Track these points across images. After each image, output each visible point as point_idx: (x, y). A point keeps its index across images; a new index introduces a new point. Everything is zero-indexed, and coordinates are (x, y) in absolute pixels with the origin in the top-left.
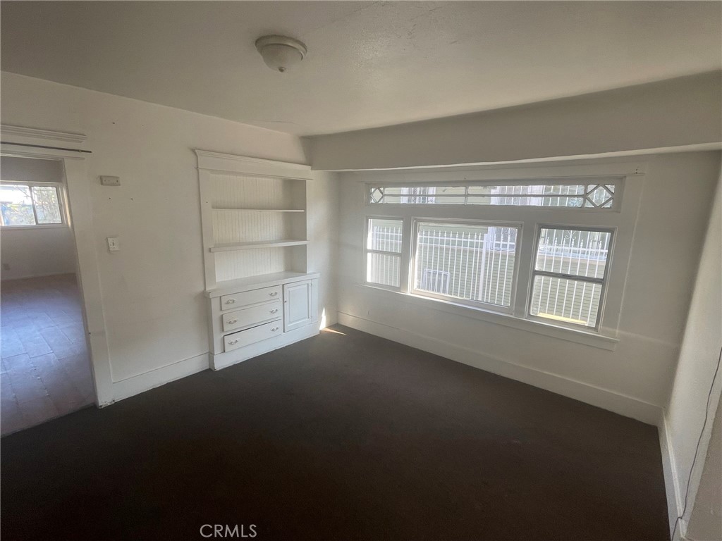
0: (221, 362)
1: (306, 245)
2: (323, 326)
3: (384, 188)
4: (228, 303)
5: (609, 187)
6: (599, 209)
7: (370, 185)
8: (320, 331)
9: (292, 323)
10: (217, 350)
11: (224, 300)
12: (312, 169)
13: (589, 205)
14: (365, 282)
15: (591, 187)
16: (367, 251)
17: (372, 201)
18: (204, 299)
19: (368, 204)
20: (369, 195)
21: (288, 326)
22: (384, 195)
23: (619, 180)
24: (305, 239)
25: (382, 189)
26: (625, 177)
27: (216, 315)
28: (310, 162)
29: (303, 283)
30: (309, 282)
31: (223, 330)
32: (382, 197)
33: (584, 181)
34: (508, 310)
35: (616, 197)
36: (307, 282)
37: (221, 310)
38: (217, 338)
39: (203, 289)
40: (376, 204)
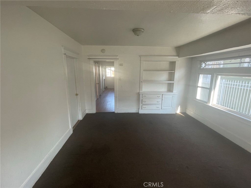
0: (141, 112)
1: (174, 83)
2: (178, 111)
3: (207, 62)
4: (144, 96)
7: (202, 61)
8: (176, 113)
9: (164, 107)
10: (140, 108)
11: (143, 95)
12: (179, 57)
14: (196, 99)
16: (198, 87)
17: (202, 68)
18: (139, 94)
19: (200, 69)
20: (201, 65)
21: (163, 107)
22: (206, 65)
24: (174, 81)
25: (205, 63)
27: (141, 99)
28: (178, 55)
29: (171, 95)
30: (173, 95)
31: (142, 103)
36: (172, 95)
38: (141, 105)
39: (139, 92)
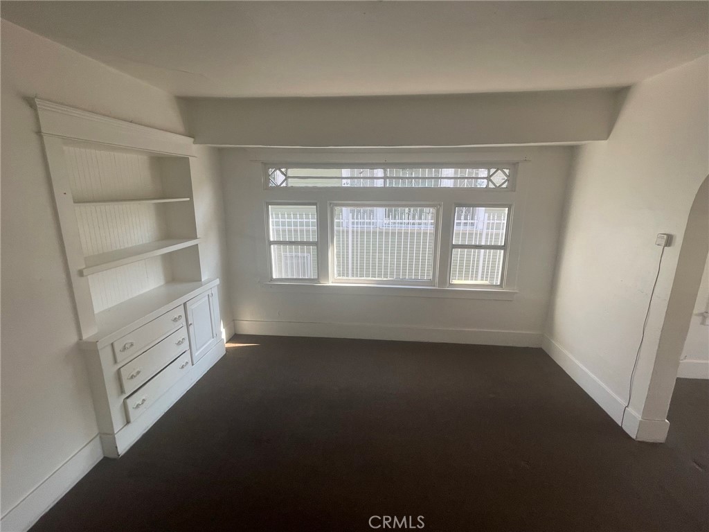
0: (125, 440)
2: (225, 341)
3: (286, 169)
5: (505, 170)
6: (498, 189)
7: (267, 165)
8: (226, 349)
9: (198, 350)
10: (118, 425)
12: (195, 143)
13: (491, 186)
14: (272, 279)
15: (493, 171)
16: (271, 243)
17: (272, 185)
19: (267, 188)
20: (267, 177)
21: (195, 355)
22: (287, 178)
23: (513, 166)
24: (195, 237)
25: (283, 170)
26: (518, 163)
29: (203, 295)
30: (210, 293)
31: (123, 392)
32: (285, 180)
33: (487, 165)
34: (431, 282)
35: (511, 179)
37: (115, 362)
38: (115, 405)
39: (77, 339)
40: (278, 187)
